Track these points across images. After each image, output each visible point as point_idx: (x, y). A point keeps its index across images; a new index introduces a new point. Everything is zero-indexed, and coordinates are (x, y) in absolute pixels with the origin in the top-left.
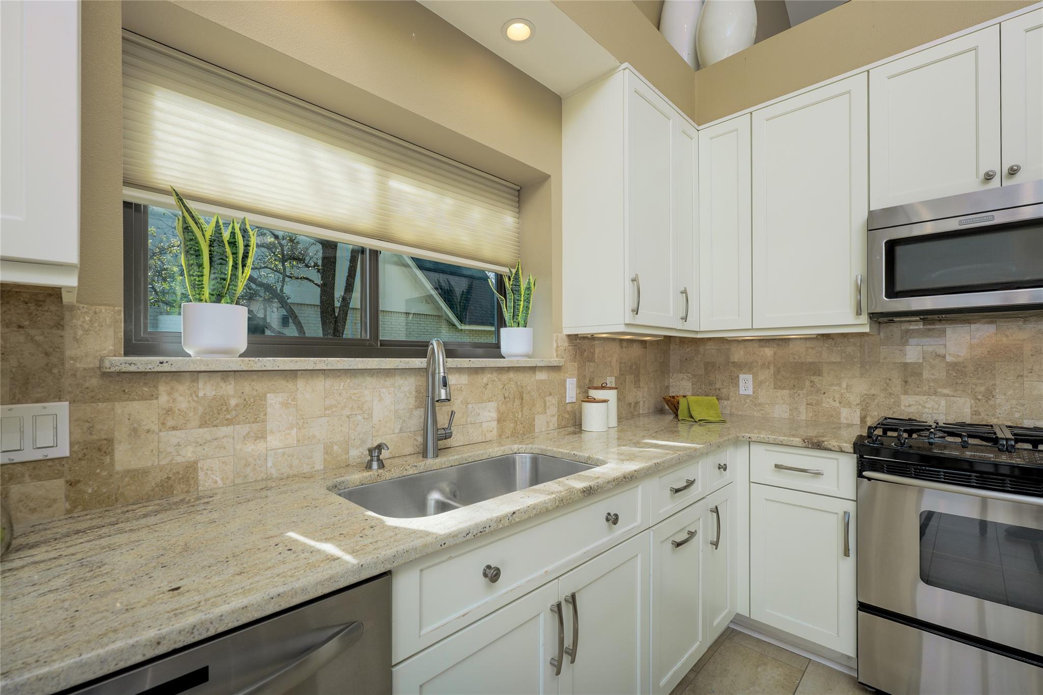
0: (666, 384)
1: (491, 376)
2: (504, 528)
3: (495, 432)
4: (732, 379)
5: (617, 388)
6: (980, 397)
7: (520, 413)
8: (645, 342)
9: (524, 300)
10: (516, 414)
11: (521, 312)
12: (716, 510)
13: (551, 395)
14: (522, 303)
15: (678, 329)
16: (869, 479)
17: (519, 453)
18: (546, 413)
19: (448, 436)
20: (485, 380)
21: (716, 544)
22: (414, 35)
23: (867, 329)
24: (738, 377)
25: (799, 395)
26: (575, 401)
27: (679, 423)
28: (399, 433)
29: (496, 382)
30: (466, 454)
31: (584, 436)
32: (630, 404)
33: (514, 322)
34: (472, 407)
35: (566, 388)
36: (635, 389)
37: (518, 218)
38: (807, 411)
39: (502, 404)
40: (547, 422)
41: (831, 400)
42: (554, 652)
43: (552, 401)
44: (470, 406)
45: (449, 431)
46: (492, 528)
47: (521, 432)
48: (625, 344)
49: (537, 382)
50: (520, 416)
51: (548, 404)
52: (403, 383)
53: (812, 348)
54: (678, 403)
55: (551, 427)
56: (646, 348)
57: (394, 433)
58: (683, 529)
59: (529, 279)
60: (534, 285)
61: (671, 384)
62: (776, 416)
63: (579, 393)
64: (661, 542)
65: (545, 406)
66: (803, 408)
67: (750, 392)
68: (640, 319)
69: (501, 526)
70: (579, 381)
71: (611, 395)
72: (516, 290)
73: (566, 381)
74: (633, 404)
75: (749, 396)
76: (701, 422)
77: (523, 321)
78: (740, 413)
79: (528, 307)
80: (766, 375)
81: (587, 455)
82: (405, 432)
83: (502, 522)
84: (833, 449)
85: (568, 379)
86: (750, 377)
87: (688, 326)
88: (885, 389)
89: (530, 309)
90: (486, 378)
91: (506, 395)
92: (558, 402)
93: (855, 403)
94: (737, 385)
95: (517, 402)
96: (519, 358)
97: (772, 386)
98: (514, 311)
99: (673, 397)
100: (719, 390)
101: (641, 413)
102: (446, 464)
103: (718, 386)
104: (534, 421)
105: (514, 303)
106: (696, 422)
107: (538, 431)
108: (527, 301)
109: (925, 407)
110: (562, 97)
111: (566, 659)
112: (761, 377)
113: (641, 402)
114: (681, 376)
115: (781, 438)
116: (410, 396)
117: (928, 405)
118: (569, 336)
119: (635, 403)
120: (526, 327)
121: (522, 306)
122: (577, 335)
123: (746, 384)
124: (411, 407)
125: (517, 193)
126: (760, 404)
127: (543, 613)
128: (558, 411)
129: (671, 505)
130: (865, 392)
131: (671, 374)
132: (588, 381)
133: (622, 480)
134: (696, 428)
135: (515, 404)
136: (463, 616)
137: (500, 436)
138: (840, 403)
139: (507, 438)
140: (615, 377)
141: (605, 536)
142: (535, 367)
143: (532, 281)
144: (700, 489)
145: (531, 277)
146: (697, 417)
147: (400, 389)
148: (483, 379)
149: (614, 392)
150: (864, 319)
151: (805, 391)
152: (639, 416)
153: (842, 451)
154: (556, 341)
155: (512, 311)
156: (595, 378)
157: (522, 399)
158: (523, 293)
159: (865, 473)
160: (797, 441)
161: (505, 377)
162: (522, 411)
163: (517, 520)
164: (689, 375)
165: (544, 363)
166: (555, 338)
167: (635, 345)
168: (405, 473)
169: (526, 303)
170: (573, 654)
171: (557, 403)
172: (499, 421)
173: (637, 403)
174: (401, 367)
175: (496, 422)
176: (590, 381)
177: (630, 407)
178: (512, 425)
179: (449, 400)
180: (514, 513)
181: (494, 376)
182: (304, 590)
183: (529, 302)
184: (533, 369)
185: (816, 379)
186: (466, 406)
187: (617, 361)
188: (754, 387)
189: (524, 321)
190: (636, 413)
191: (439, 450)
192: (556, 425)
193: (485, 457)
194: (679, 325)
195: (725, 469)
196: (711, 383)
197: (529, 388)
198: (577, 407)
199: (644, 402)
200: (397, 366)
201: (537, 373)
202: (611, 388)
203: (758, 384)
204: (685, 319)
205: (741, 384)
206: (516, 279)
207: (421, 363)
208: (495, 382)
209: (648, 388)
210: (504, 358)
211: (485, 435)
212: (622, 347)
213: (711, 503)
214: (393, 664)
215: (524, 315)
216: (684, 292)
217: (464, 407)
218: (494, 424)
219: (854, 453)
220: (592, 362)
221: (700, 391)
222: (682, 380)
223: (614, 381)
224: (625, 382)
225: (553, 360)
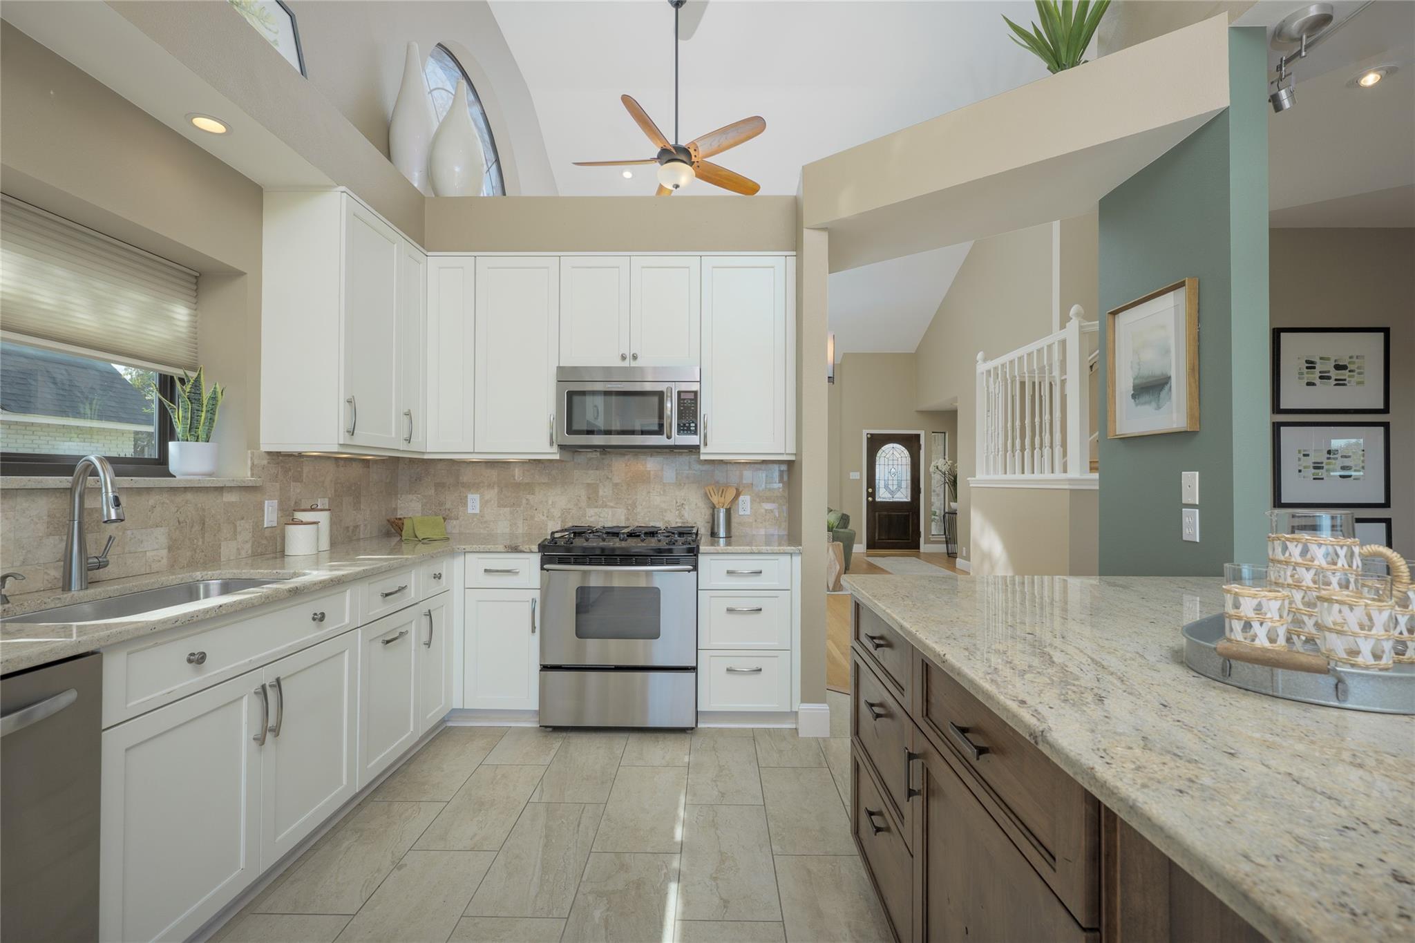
0: (394, 506)
1: (160, 498)
2: (212, 619)
3: (165, 561)
4: (461, 499)
5: (330, 510)
6: (629, 508)
7: (201, 540)
8: (368, 461)
9: (207, 411)
10: (195, 541)
11: (201, 424)
12: (429, 614)
13: (243, 519)
14: (203, 414)
15: (401, 449)
16: (548, 570)
17: (203, 580)
18: (236, 539)
19: (101, 565)
20: (151, 502)
21: (428, 644)
22: (52, 93)
23: (557, 457)
24: (467, 497)
25: (517, 512)
26: (276, 525)
27: (403, 543)
28: (21, 566)
29: (167, 504)
30: (131, 584)
31: (286, 559)
32: (348, 527)
33: (190, 435)
34: (132, 534)
35: (263, 511)
36: (354, 512)
37: (196, 310)
38: (523, 526)
39: (175, 530)
40: (238, 549)
41: (541, 516)
42: (257, 730)
43: (245, 528)
44: (129, 532)
45: (105, 560)
46: (199, 618)
47: (202, 561)
48: (342, 463)
49: (224, 504)
50: (200, 543)
51: (239, 529)
52: (29, 506)
53: (528, 471)
54: (403, 524)
55: (243, 554)
56: (369, 467)
57: (12, 567)
58: (393, 630)
59: (215, 388)
60: (222, 395)
61: (399, 506)
62: (499, 532)
63: (282, 517)
64: (370, 641)
65: (235, 531)
66: (520, 523)
67: (477, 511)
68: (359, 439)
69: (208, 616)
70: (280, 503)
71: (323, 518)
72: (195, 399)
73: (264, 503)
74: (351, 528)
75: (475, 514)
76: (425, 541)
77: (205, 434)
78: (468, 531)
79: (212, 420)
80: (491, 494)
81: (292, 571)
82: (31, 565)
83: (209, 613)
84: (525, 550)
85: (266, 502)
86: (477, 497)
87: (414, 446)
88: (577, 505)
89: (215, 421)
90: (152, 500)
91: (181, 519)
92: (253, 526)
93: (557, 517)
94: (465, 505)
95: (197, 528)
96: (200, 478)
97: (496, 505)
98: (191, 422)
99: (400, 519)
100: (449, 510)
101: (361, 537)
102: (102, 595)
103: (448, 506)
104: (220, 548)
105: (192, 413)
106: (420, 541)
107: (225, 560)
108: (212, 412)
109: (600, 517)
110: (263, 187)
111: (269, 736)
112: (487, 497)
113: (362, 526)
114: (410, 497)
115: (489, 547)
116: (38, 521)
117: (602, 515)
118: (269, 453)
119: (354, 527)
120: (208, 442)
121: (203, 418)
122: (280, 452)
123: (474, 502)
124: (41, 535)
125: (195, 281)
126: (486, 522)
127: (247, 696)
128: (253, 536)
129: (381, 608)
130: (564, 507)
131: (399, 496)
132: (293, 503)
133: (329, 583)
134: (420, 546)
135: (194, 530)
136: (169, 693)
137: (172, 566)
138: (547, 517)
139: (181, 568)
140: (329, 498)
141: (313, 633)
142: (223, 487)
143: (219, 390)
144: (413, 595)
145: (217, 386)
146: (421, 536)
147: (24, 513)
148: (148, 501)
149: (326, 514)
150: (555, 449)
151: (522, 508)
152: (359, 540)
153: (532, 552)
154: (252, 458)
155: (189, 423)
156: (303, 500)
157: (204, 524)
158: (205, 402)
159: (545, 566)
160: (501, 548)
161: (179, 499)
162: (203, 537)
163: (224, 612)
164: (419, 496)
165: (235, 483)
166: (250, 455)
167: (354, 465)
168: (43, 607)
169: (209, 415)
170: (276, 731)
171: (251, 527)
172: (170, 549)
173: (356, 527)
174: (29, 487)
175: (166, 551)
176: (296, 503)
177: (348, 531)
178: (189, 554)
179: (122, 520)
180: (221, 606)
181: (165, 498)
182: (29, 658)
183: (214, 414)
184: (220, 490)
185: (530, 497)
186: (124, 533)
187: (331, 481)
188: (481, 507)
189: (207, 435)
190: (355, 538)
191: (90, 583)
192: (250, 552)
193: (156, 586)
194: (403, 446)
195: (440, 578)
196: (441, 504)
197: (213, 512)
198: (278, 531)
199: (365, 525)
200: (25, 486)
201: (224, 494)
202: (322, 510)
203: (484, 504)
204: (409, 440)
205: (470, 504)
206: (196, 386)
207: (61, 482)
208: (165, 505)
209: (371, 510)
210: (175, 477)
211: (150, 566)
212: (338, 466)
213: (424, 607)
214: (103, 728)
215: (207, 428)
216: (408, 414)
217: (121, 534)
218: (164, 552)
219: (539, 552)
220: (299, 482)
221: (430, 512)
222: (411, 501)
223: (327, 502)
224: (342, 504)
225: (248, 480)
